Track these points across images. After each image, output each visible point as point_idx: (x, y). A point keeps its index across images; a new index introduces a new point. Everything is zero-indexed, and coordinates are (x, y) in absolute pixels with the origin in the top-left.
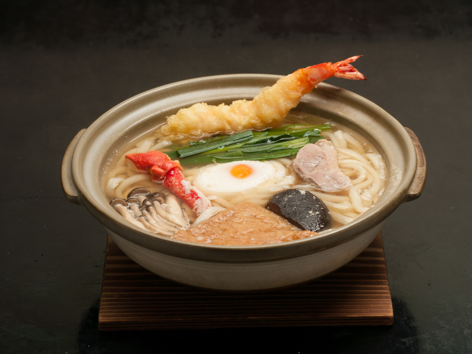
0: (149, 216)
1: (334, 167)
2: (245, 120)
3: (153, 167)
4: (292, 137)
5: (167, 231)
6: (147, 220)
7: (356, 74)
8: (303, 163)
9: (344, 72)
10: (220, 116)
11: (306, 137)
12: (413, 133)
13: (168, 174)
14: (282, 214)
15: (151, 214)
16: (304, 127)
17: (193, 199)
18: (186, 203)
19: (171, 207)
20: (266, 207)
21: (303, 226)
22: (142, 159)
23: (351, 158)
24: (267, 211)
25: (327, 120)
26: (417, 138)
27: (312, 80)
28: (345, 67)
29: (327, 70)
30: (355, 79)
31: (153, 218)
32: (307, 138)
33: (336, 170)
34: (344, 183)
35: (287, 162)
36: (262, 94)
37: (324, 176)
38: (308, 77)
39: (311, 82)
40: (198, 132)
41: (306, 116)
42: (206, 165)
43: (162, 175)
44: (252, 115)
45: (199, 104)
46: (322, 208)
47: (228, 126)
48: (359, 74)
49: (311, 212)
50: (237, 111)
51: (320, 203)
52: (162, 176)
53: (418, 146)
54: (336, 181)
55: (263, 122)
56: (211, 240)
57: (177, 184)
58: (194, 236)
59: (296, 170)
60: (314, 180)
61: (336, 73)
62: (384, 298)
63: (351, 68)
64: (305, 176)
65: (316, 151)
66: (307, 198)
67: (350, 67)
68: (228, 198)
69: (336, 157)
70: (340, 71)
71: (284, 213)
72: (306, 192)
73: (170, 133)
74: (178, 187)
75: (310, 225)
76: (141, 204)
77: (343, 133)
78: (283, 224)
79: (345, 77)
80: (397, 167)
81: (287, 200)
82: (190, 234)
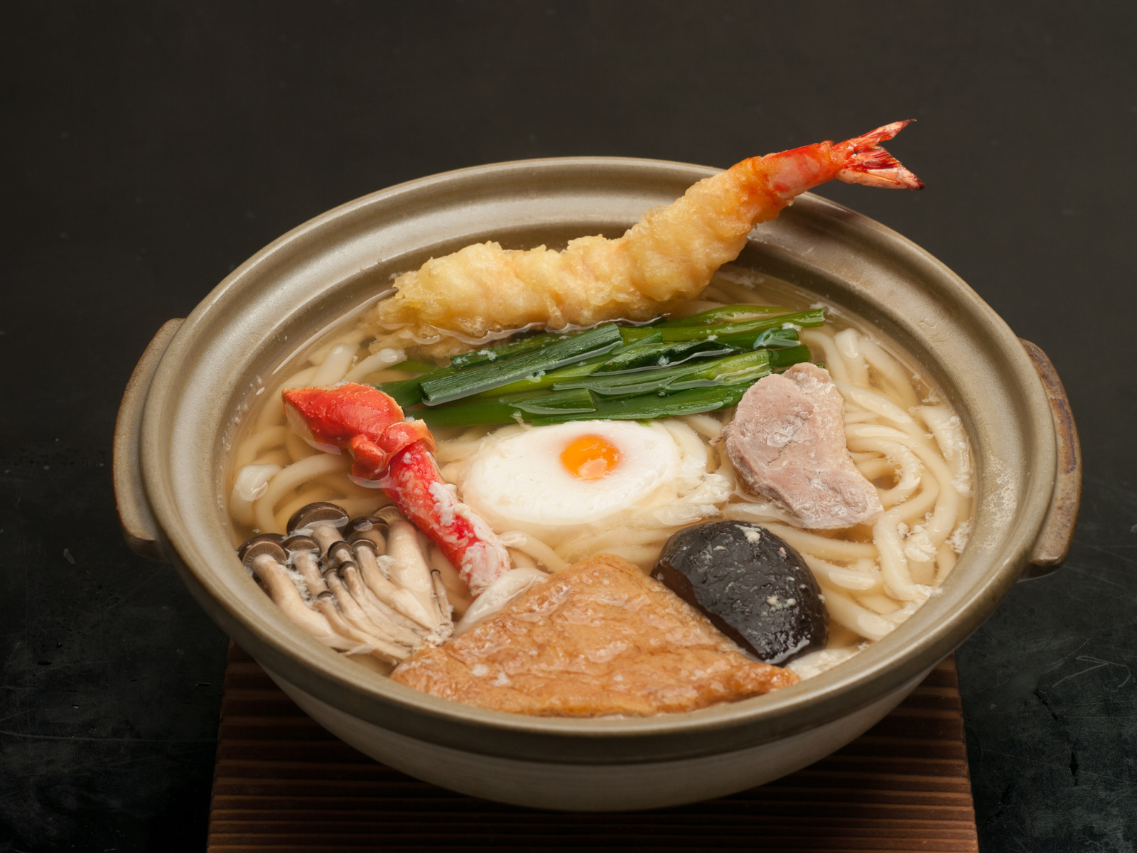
0: (344, 596)
1: (835, 451)
2: (601, 295)
3: (355, 439)
4: (723, 347)
5: (391, 643)
6: (340, 608)
7: (897, 174)
8: (754, 435)
9: (864, 168)
10: (534, 281)
11: (761, 348)
12: (1048, 360)
13: (396, 462)
14: (697, 603)
15: (350, 588)
16: (755, 315)
17: (461, 541)
18: (443, 552)
19: (402, 568)
20: (653, 575)
21: (753, 642)
22: (327, 413)
23: (881, 421)
24: (657, 588)
25: (818, 297)
26: (1055, 378)
27: (779, 187)
28: (867, 154)
29: (820, 162)
30: (893, 186)
31: (355, 600)
32: (764, 353)
33: (841, 460)
34: (860, 505)
35: (712, 426)
36: (647, 225)
37: (810, 480)
38: (768, 180)
39: (776, 195)
40: (475, 323)
41: (761, 281)
42: (496, 430)
43: (381, 464)
44: (617, 280)
45: (478, 246)
46: (803, 586)
47: (555, 308)
48: (903, 174)
49: (773, 600)
50: (580, 268)
51: (797, 568)
52: (380, 466)
53: (1059, 405)
54: (839, 495)
55: (647, 297)
56: (509, 676)
57: (418, 491)
58: (464, 663)
59: (734, 463)
60: (782, 492)
61: (842, 170)
62: (956, 820)
63: (884, 158)
64: (758, 480)
65: (789, 397)
66: (764, 553)
67: (882, 155)
68: (555, 539)
69: (841, 417)
70: (853, 166)
71: (702, 599)
72: (761, 535)
73: (400, 325)
74: (421, 502)
75: (772, 637)
76: (324, 554)
77: (858, 339)
78: (698, 632)
79: (866, 182)
80: (1002, 465)
81: (710, 559)
82: (452, 657)
